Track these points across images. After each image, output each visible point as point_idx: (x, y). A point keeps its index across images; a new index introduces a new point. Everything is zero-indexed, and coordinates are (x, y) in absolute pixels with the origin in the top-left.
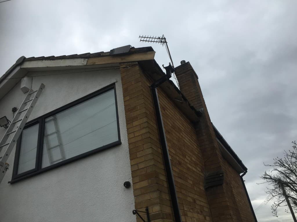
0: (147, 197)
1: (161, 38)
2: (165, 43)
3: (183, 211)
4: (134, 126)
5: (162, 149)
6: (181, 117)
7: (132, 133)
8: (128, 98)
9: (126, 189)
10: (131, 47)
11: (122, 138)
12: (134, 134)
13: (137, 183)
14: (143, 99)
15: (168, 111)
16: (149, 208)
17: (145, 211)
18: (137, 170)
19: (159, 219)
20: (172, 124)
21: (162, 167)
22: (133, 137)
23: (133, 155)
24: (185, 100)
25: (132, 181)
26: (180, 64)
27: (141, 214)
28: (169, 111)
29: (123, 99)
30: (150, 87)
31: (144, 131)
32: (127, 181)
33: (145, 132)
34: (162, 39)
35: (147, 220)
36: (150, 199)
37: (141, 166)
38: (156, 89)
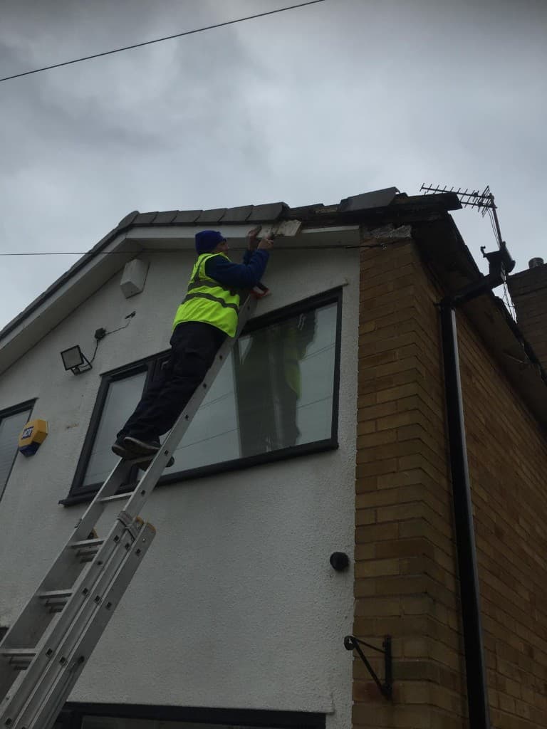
0: (392, 607)
1: (480, 194)
2: (491, 209)
3: (493, 673)
4: (378, 401)
6: (516, 405)
7: (369, 420)
8: (371, 327)
9: (335, 573)
10: (397, 193)
11: (341, 433)
12: (376, 425)
13: (366, 560)
14: (414, 331)
15: (479, 381)
16: (393, 640)
17: (381, 648)
18: (373, 524)
19: (419, 680)
20: (486, 419)
21: (447, 530)
22: (372, 433)
23: (365, 480)
24: (534, 360)
25: (353, 552)
26: (527, 267)
27: (368, 653)
29: (359, 328)
30: (437, 305)
31: (405, 419)
32: (339, 551)
33: (407, 423)
34: (483, 197)
35: (383, 677)
36: (400, 616)
37: (386, 515)
38: (453, 313)
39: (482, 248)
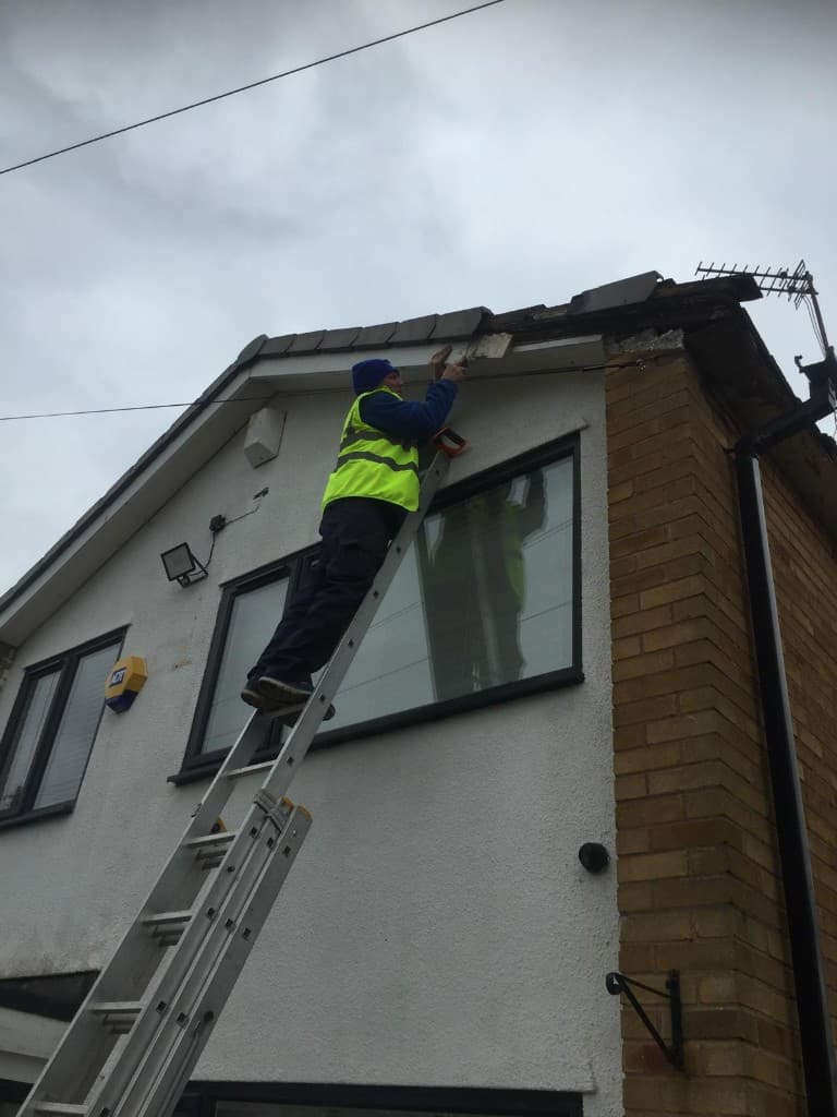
0: (678, 928)
1: (790, 274)
2: (809, 296)
4: (643, 606)
5: (763, 723)
7: (630, 636)
8: (626, 491)
9: (587, 876)
10: (659, 280)
11: (587, 659)
12: (641, 644)
13: (635, 855)
14: (695, 494)
15: (801, 569)
16: (681, 977)
17: (664, 990)
18: (643, 798)
19: (726, 1039)
20: (815, 628)
21: (759, 804)
22: (635, 657)
23: (628, 731)
25: (614, 843)
27: (643, 998)
28: (806, 569)
29: (608, 493)
30: (732, 450)
31: (686, 633)
32: (592, 841)
33: (689, 639)
34: (796, 277)
35: (670, 1035)
36: (691, 940)
37: (663, 784)
38: (755, 463)
39: (798, 359)
